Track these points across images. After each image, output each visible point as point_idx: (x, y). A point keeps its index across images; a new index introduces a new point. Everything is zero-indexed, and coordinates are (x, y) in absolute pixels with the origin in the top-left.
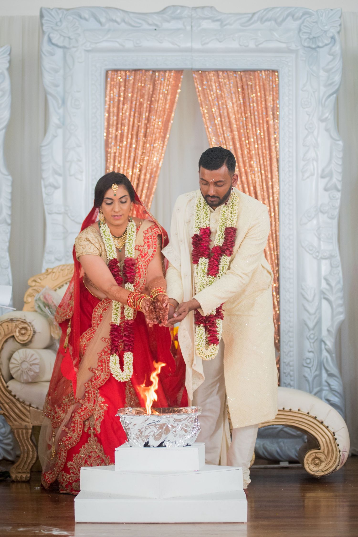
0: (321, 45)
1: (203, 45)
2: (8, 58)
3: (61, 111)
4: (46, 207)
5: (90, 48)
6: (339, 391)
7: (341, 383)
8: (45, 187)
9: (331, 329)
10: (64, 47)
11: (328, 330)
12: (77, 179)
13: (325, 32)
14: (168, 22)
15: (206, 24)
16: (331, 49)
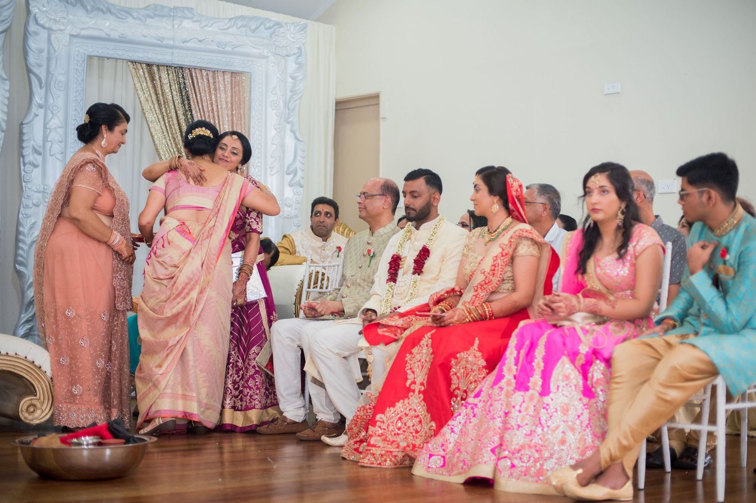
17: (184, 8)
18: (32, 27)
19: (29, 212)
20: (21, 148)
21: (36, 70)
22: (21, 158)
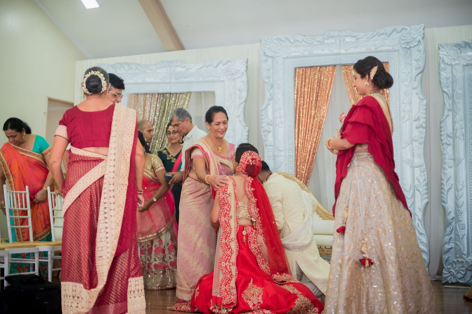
0: (412, 46)
1: (346, 51)
2: (246, 65)
3: (271, 91)
4: (264, 142)
5: (285, 57)
6: (425, 243)
7: (427, 238)
8: (264, 132)
9: (420, 207)
10: (272, 57)
11: (419, 208)
12: (279, 127)
13: (415, 38)
14: (328, 39)
15: (348, 39)
16: (418, 48)
18: (442, 66)
19: (446, 171)
20: (441, 135)
21: (445, 90)
22: (441, 142)
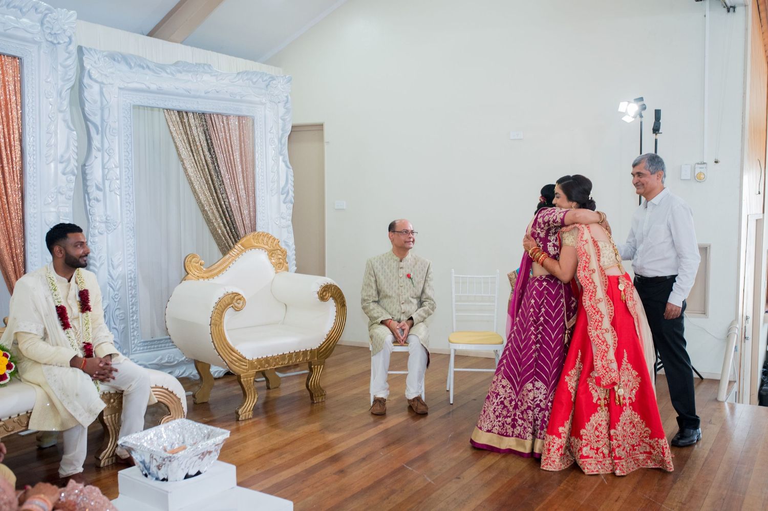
0: (60, 41)
13: (65, 31)
16: (67, 47)
17: (205, 64)
18: (86, 80)
19: (96, 239)
20: (85, 186)
21: (91, 118)
22: (86, 195)
